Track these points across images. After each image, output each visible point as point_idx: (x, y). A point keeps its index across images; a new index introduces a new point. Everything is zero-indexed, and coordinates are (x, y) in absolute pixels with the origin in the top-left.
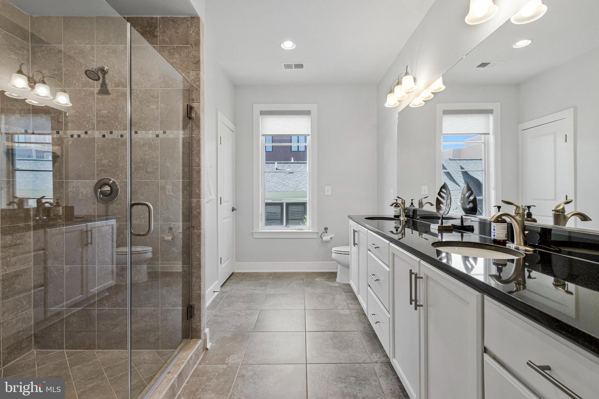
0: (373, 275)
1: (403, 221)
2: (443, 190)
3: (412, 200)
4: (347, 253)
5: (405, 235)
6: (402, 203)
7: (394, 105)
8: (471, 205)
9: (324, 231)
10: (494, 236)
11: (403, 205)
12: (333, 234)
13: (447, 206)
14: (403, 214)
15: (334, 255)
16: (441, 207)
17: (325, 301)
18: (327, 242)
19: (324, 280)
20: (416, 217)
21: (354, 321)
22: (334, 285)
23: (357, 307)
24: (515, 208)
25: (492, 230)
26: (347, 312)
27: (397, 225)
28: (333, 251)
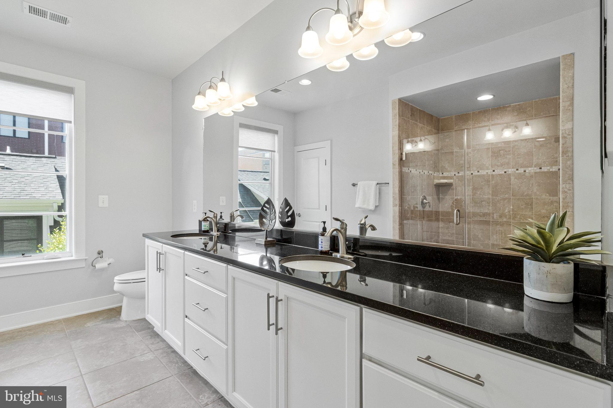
0: (197, 304)
1: (215, 236)
2: (266, 205)
3: (221, 213)
4: (142, 281)
5: (217, 251)
6: (214, 217)
7: (202, 109)
8: (290, 219)
9: (96, 255)
10: (322, 247)
11: (215, 218)
12: (112, 259)
13: (271, 220)
14: (214, 228)
15: (116, 287)
16: (264, 221)
17: (112, 352)
18: (102, 270)
19: (101, 323)
20: (228, 231)
21: (163, 364)
22: (119, 326)
23: (161, 345)
24: (341, 223)
25: (320, 243)
26: (150, 356)
27: (206, 241)
28: (115, 281)
